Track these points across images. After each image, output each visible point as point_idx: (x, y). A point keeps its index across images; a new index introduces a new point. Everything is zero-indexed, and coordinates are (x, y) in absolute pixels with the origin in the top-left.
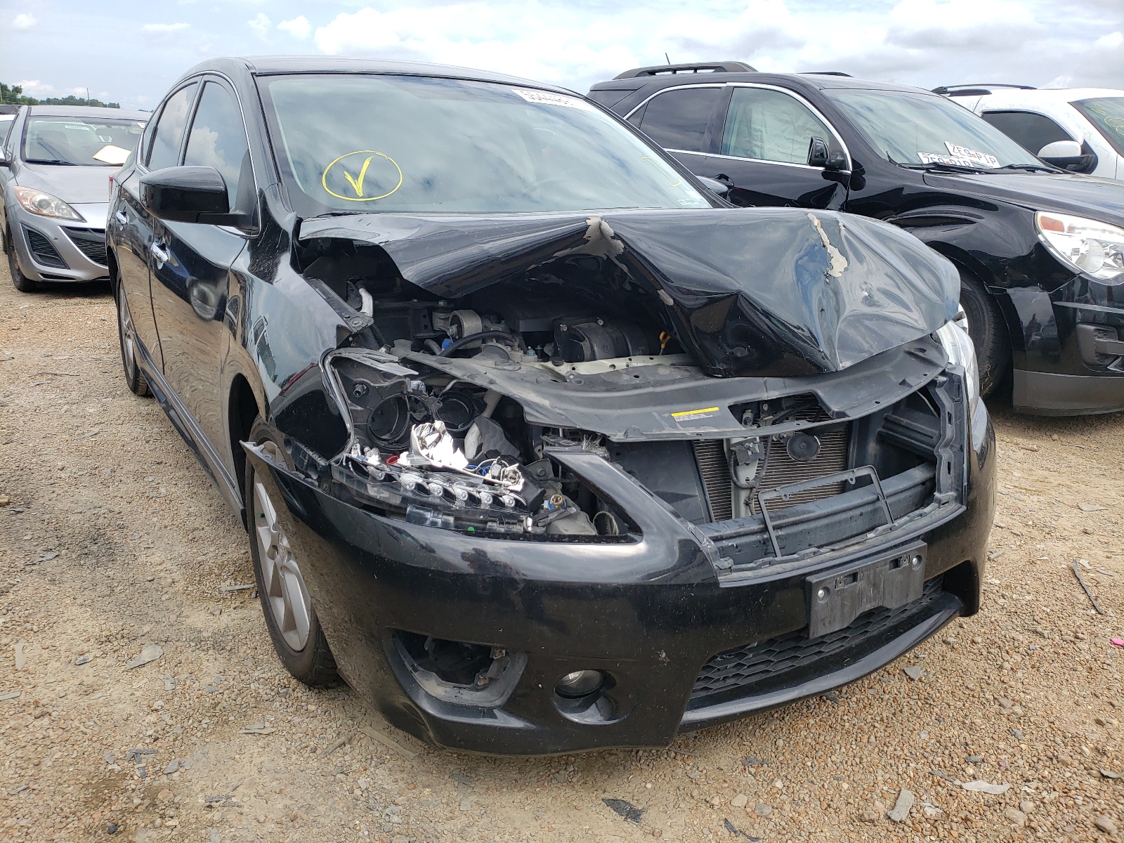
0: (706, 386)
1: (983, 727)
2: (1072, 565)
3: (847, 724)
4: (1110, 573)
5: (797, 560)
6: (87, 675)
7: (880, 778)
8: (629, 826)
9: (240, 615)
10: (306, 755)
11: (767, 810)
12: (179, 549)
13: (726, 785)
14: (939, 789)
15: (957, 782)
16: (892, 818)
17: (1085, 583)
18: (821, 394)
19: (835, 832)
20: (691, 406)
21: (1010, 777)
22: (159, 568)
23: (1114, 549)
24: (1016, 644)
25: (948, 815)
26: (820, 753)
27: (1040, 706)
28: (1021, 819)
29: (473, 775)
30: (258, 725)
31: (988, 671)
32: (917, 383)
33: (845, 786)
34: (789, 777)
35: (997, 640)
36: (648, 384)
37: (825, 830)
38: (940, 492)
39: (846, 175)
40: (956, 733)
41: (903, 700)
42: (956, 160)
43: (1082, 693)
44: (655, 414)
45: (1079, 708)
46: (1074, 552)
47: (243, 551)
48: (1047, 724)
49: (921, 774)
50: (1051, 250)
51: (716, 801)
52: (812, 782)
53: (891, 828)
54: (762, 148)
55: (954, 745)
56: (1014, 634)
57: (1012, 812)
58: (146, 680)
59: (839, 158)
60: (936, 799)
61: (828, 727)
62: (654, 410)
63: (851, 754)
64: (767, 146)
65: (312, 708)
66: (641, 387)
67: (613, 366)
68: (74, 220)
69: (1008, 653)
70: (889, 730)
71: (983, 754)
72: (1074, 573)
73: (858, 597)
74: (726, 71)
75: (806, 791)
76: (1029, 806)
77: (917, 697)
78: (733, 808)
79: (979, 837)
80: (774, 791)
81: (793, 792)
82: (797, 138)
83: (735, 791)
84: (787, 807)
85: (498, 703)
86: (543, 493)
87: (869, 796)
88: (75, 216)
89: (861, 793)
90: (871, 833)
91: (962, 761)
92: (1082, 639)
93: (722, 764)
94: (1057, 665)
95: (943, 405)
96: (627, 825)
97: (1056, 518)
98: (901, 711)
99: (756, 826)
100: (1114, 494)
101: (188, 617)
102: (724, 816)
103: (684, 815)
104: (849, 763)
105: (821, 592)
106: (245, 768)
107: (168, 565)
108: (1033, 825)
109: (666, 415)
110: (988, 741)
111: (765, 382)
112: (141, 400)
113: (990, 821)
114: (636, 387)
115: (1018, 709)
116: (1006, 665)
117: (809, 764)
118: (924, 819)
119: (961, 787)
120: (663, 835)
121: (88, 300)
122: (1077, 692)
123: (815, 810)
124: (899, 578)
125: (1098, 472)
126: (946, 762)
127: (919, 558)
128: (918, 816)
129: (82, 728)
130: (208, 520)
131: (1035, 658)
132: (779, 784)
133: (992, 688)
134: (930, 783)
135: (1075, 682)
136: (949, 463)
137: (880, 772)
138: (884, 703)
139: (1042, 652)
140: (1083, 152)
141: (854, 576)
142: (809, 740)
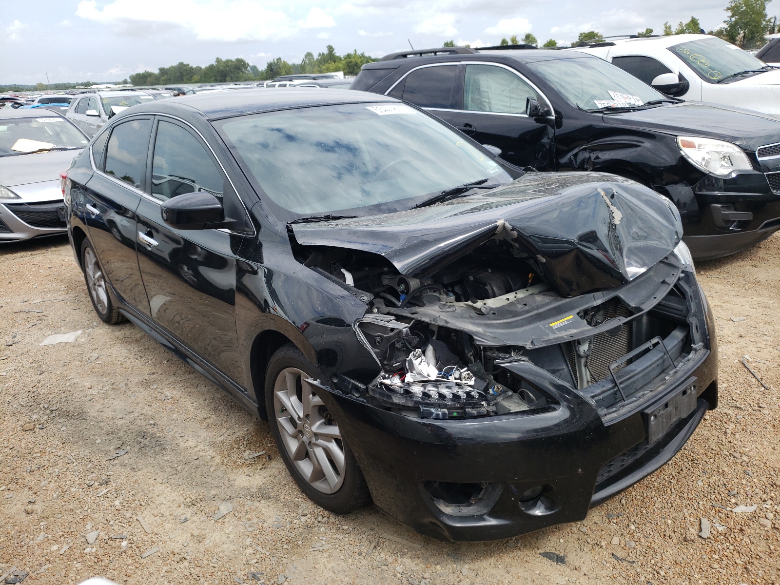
0: (564, 304)
1: (730, 472)
2: (741, 359)
3: (655, 483)
4: (763, 361)
5: (635, 401)
6: (192, 528)
7: (686, 514)
8: (560, 567)
9: (267, 474)
10: (357, 558)
11: (633, 544)
12: (203, 434)
13: (603, 533)
14: (720, 514)
15: (729, 509)
16: (703, 536)
17: (752, 371)
18: (622, 296)
19: (674, 551)
20: (558, 317)
21: (755, 500)
22: (196, 449)
23: (760, 345)
24: (729, 417)
25: (731, 529)
26: (648, 504)
27: (755, 454)
28: (768, 523)
29: (461, 553)
30: (318, 544)
31: (720, 436)
32: (672, 281)
33: (670, 522)
34: (637, 522)
35: (717, 416)
36: (533, 309)
37: (668, 550)
38: (695, 344)
39: (551, 120)
40: (717, 479)
41: (680, 463)
42: (617, 103)
43: (775, 442)
44: (541, 326)
45: (776, 451)
46: (739, 351)
47: (246, 429)
48: (763, 465)
49: (708, 507)
50: (690, 160)
51: (603, 544)
52: (651, 522)
53: (704, 543)
54: (489, 103)
55: (718, 486)
56: (726, 411)
57: (763, 521)
58: (231, 527)
59: (546, 109)
60: (721, 521)
61: (645, 487)
62: (540, 324)
63: (664, 501)
64: (493, 102)
65: (346, 527)
66: (531, 312)
67: (508, 299)
68: (12, 198)
69: (726, 423)
70: (680, 483)
71: (736, 489)
72: (744, 364)
73: (669, 416)
74: (458, 53)
75: (649, 529)
76: (771, 516)
77: (687, 460)
78: (613, 546)
79: (751, 539)
80: (632, 531)
81: (642, 531)
82: (512, 95)
83: (610, 535)
84: (642, 540)
85: (485, 511)
86: (488, 384)
87: (685, 525)
88: (13, 196)
89: (679, 524)
90: (694, 547)
91: (727, 495)
92: (764, 408)
93: (596, 519)
94: (755, 426)
95: (687, 292)
96: (559, 567)
97: (721, 329)
98: (682, 470)
99: (630, 554)
100: (748, 308)
101: (235, 480)
102: (610, 552)
103: (588, 555)
104: (666, 507)
105: (652, 417)
106: (324, 573)
107: (201, 446)
108: (776, 526)
109: (547, 326)
110: (736, 480)
111: (594, 295)
112: (114, 328)
113: (753, 528)
114: (528, 312)
115: (745, 458)
116: (728, 431)
117: (645, 512)
118: (719, 534)
119: (731, 511)
120: (582, 568)
121: (30, 253)
122: (772, 441)
123: (658, 539)
124: (686, 400)
125: (733, 294)
126: (718, 497)
127: (694, 387)
128: (715, 533)
129: (211, 564)
130: (210, 410)
131: (742, 424)
132: (633, 527)
133: (726, 448)
134: (714, 512)
135: (768, 436)
136: (696, 326)
137: (685, 510)
138: (671, 467)
139: (745, 420)
140: (680, 80)
141: (666, 405)
142: (639, 497)
